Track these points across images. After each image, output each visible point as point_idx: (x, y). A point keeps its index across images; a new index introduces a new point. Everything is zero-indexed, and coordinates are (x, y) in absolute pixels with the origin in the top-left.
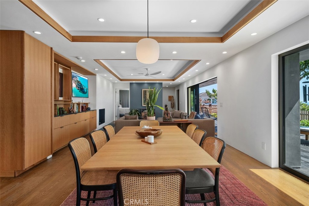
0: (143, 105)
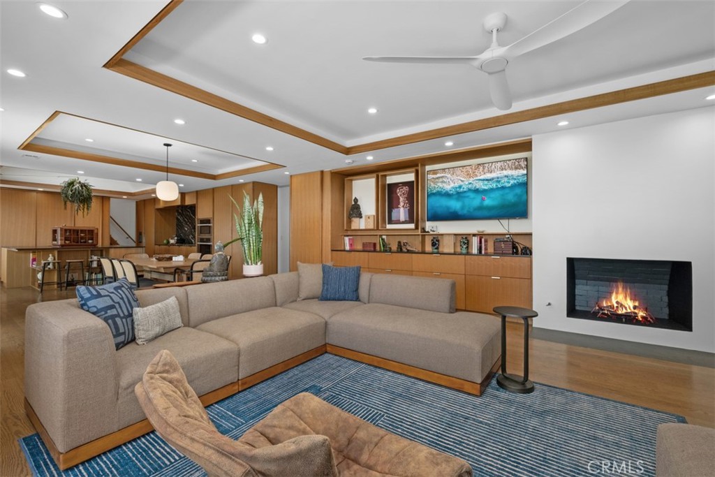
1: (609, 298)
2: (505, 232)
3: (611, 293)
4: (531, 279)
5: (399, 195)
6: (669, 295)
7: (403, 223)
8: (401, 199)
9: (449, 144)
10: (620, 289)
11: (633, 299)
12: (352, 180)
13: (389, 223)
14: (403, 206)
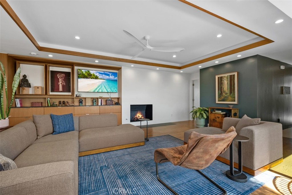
0: (217, 102)
1: (136, 115)
2: (109, 97)
3: (137, 114)
4: (121, 112)
5: (58, 77)
6: (145, 113)
7: (61, 92)
8: (60, 80)
9: (97, 61)
10: (139, 113)
11: (141, 115)
12: (20, 63)
13: (51, 91)
14: (61, 83)
